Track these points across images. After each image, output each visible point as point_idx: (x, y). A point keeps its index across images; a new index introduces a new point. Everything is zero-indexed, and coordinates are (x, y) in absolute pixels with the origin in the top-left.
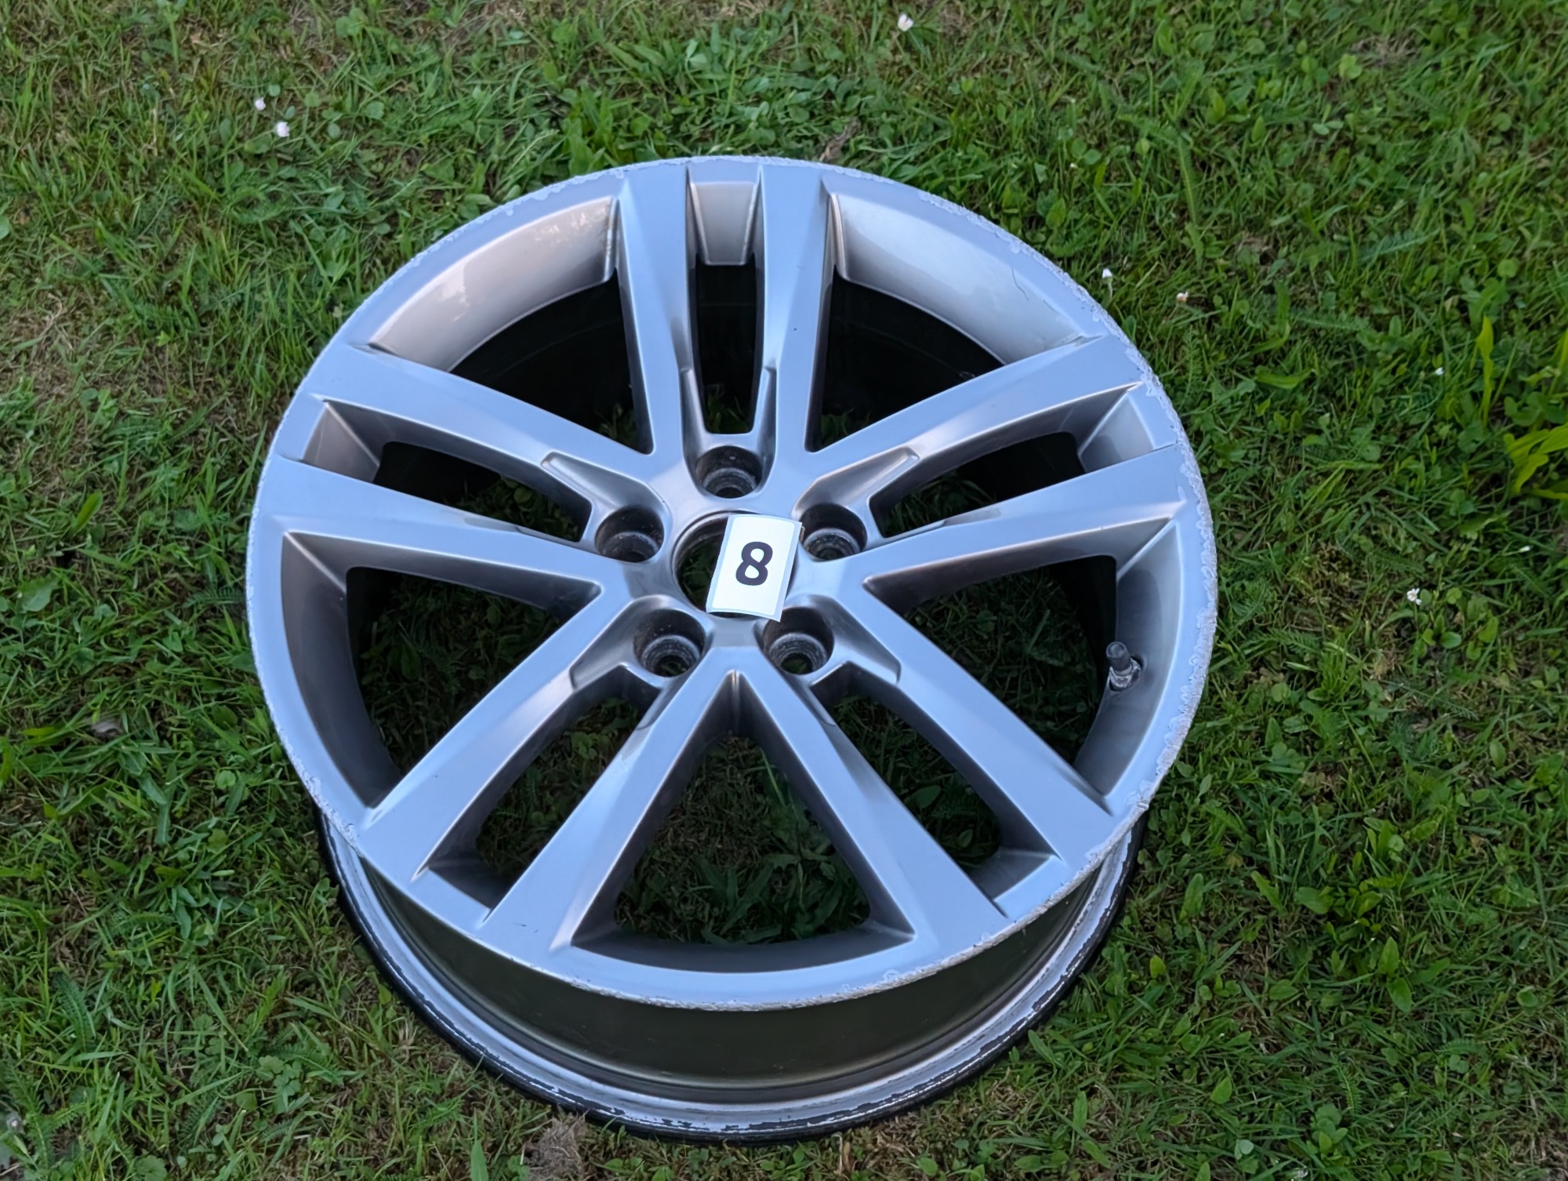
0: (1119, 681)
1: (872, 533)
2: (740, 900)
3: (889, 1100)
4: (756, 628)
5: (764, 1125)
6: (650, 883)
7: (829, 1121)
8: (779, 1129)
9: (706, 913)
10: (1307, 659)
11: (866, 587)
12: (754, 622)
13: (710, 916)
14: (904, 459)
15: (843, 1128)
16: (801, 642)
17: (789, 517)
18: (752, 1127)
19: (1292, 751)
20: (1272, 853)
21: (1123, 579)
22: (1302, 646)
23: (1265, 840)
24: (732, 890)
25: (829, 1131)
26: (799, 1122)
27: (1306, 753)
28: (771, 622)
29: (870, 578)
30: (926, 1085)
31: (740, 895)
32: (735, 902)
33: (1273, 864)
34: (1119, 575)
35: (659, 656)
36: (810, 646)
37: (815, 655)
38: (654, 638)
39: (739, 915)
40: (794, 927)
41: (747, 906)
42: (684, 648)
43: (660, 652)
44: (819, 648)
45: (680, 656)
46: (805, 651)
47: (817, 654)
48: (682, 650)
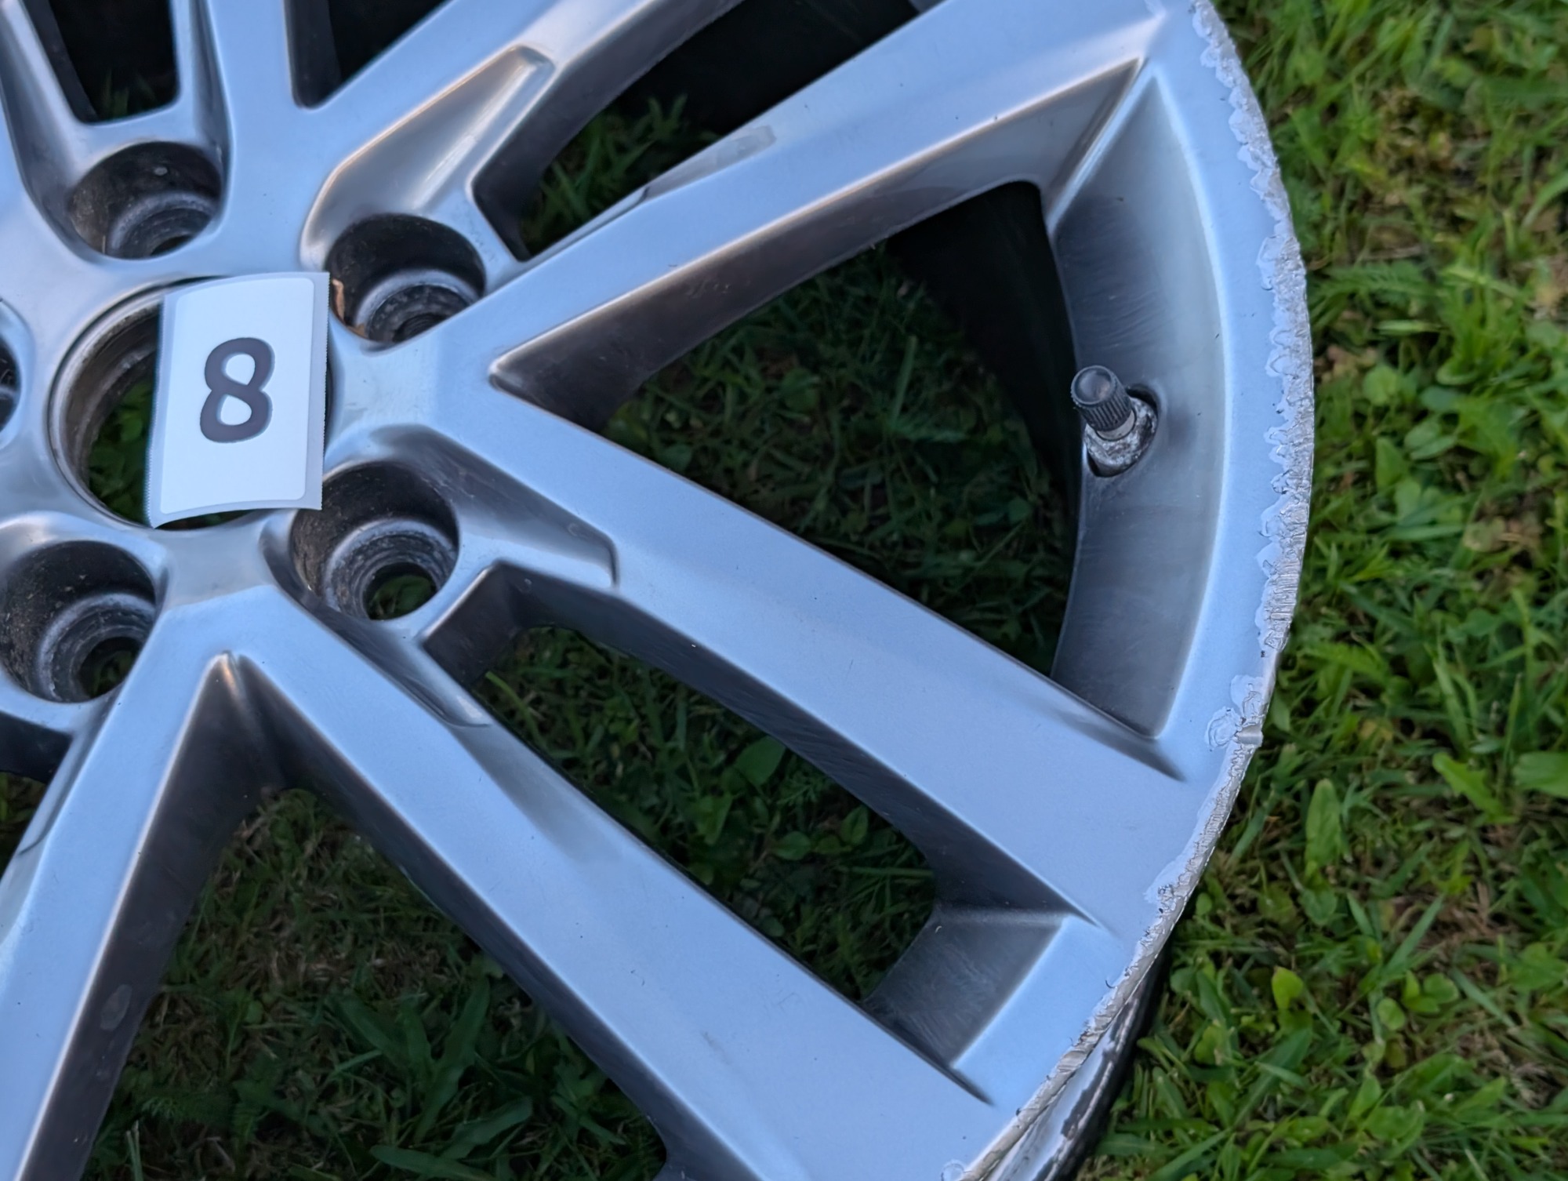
0: (1113, 452)
1: (494, 256)
2: (436, 1066)
4: (267, 537)
9: (379, 1107)
10: (1414, 308)
11: (498, 382)
12: (259, 526)
13: (389, 1110)
14: (523, 73)
16: (396, 538)
17: (298, 266)
19: (1432, 492)
20: (1453, 704)
21: (1066, 225)
22: (1399, 287)
23: (1431, 678)
24: (417, 1049)
27: (1457, 488)
28: (302, 514)
29: (503, 359)
31: (437, 1054)
32: (429, 1074)
33: (1459, 724)
34: (1052, 221)
35: (84, 646)
36: (413, 542)
37: (426, 557)
38: (58, 612)
39: (445, 1095)
40: (558, 1095)
41: (456, 1075)
42: (134, 617)
43: (83, 637)
44: (431, 541)
45: (131, 635)
46: (411, 556)
47: (430, 553)
48: (132, 623)
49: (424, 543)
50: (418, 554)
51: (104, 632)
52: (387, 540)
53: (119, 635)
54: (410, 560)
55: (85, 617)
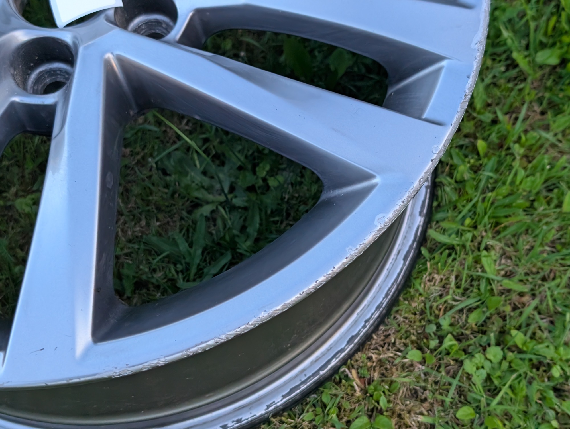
2: (192, 251)
3: (364, 327)
4: (108, 19)
5: (292, 391)
6: (125, 271)
7: (333, 363)
8: (303, 387)
9: (173, 271)
12: (103, 16)
13: (177, 272)
15: (344, 362)
18: (284, 397)
24: (183, 246)
25: (336, 370)
26: (314, 375)
30: (382, 303)
31: (191, 246)
32: (190, 254)
35: (42, 88)
36: (154, 24)
37: (160, 28)
38: (29, 75)
39: (197, 261)
40: (239, 248)
41: (199, 252)
42: (58, 72)
43: (41, 84)
44: (161, 21)
45: (58, 80)
46: (154, 29)
47: (161, 26)
48: (58, 74)
49: (158, 23)
50: (156, 28)
51: (48, 81)
52: (144, 25)
53: (54, 81)
54: (154, 32)
55: (40, 76)
